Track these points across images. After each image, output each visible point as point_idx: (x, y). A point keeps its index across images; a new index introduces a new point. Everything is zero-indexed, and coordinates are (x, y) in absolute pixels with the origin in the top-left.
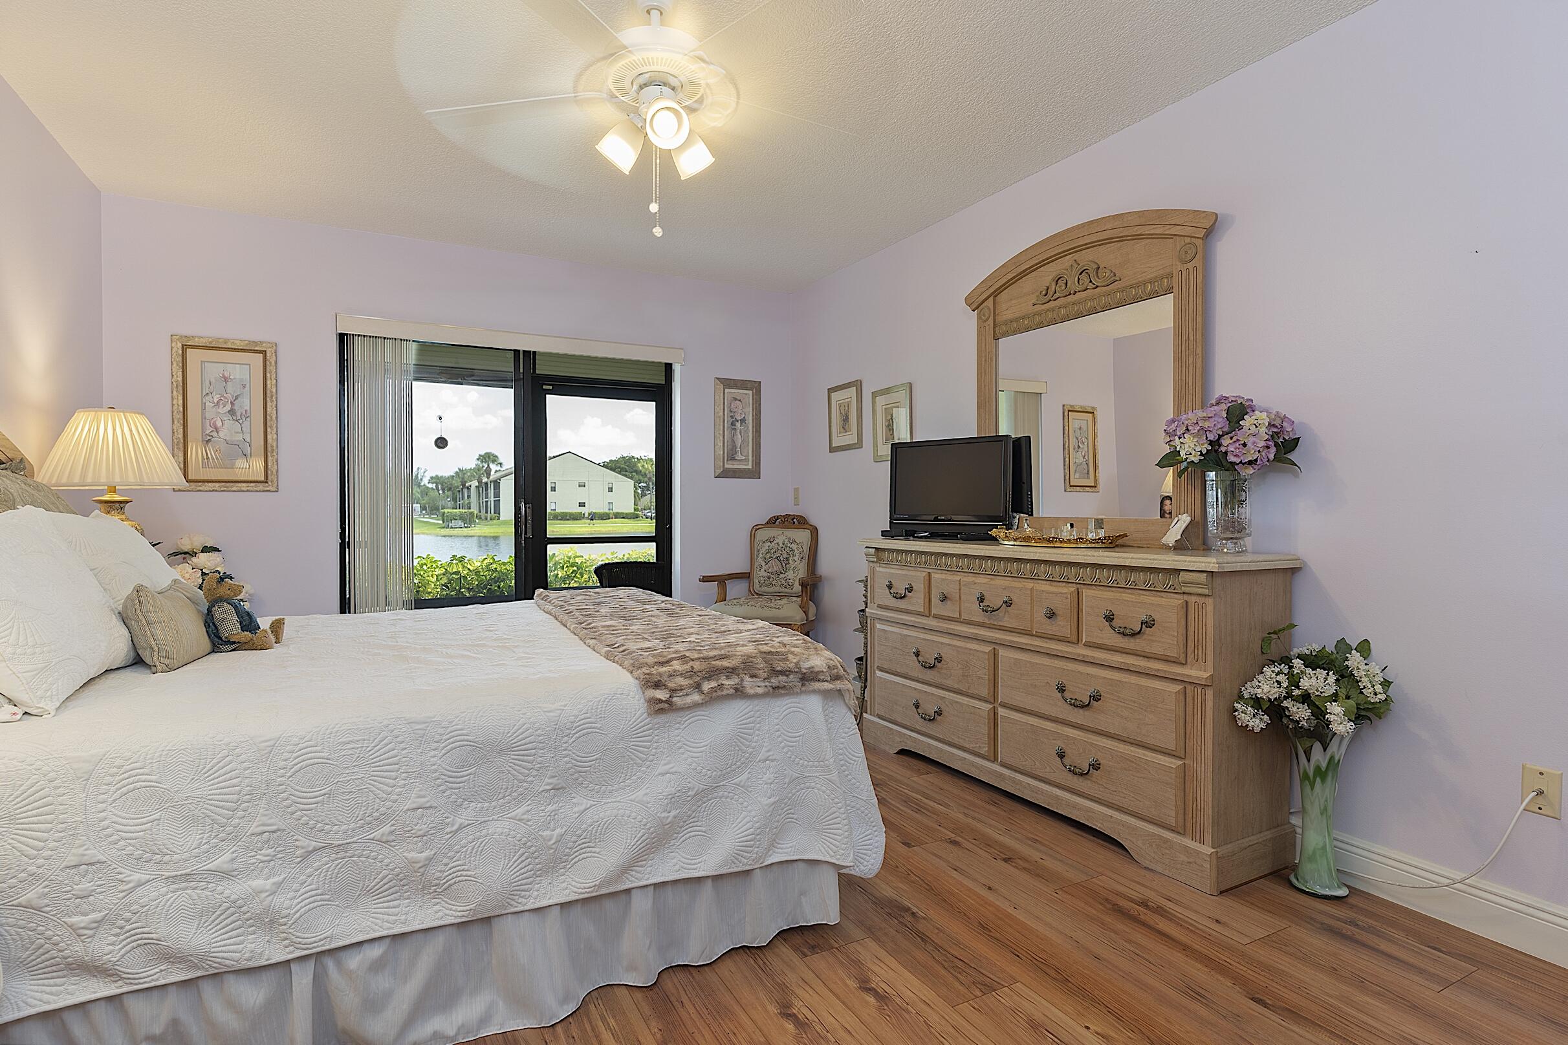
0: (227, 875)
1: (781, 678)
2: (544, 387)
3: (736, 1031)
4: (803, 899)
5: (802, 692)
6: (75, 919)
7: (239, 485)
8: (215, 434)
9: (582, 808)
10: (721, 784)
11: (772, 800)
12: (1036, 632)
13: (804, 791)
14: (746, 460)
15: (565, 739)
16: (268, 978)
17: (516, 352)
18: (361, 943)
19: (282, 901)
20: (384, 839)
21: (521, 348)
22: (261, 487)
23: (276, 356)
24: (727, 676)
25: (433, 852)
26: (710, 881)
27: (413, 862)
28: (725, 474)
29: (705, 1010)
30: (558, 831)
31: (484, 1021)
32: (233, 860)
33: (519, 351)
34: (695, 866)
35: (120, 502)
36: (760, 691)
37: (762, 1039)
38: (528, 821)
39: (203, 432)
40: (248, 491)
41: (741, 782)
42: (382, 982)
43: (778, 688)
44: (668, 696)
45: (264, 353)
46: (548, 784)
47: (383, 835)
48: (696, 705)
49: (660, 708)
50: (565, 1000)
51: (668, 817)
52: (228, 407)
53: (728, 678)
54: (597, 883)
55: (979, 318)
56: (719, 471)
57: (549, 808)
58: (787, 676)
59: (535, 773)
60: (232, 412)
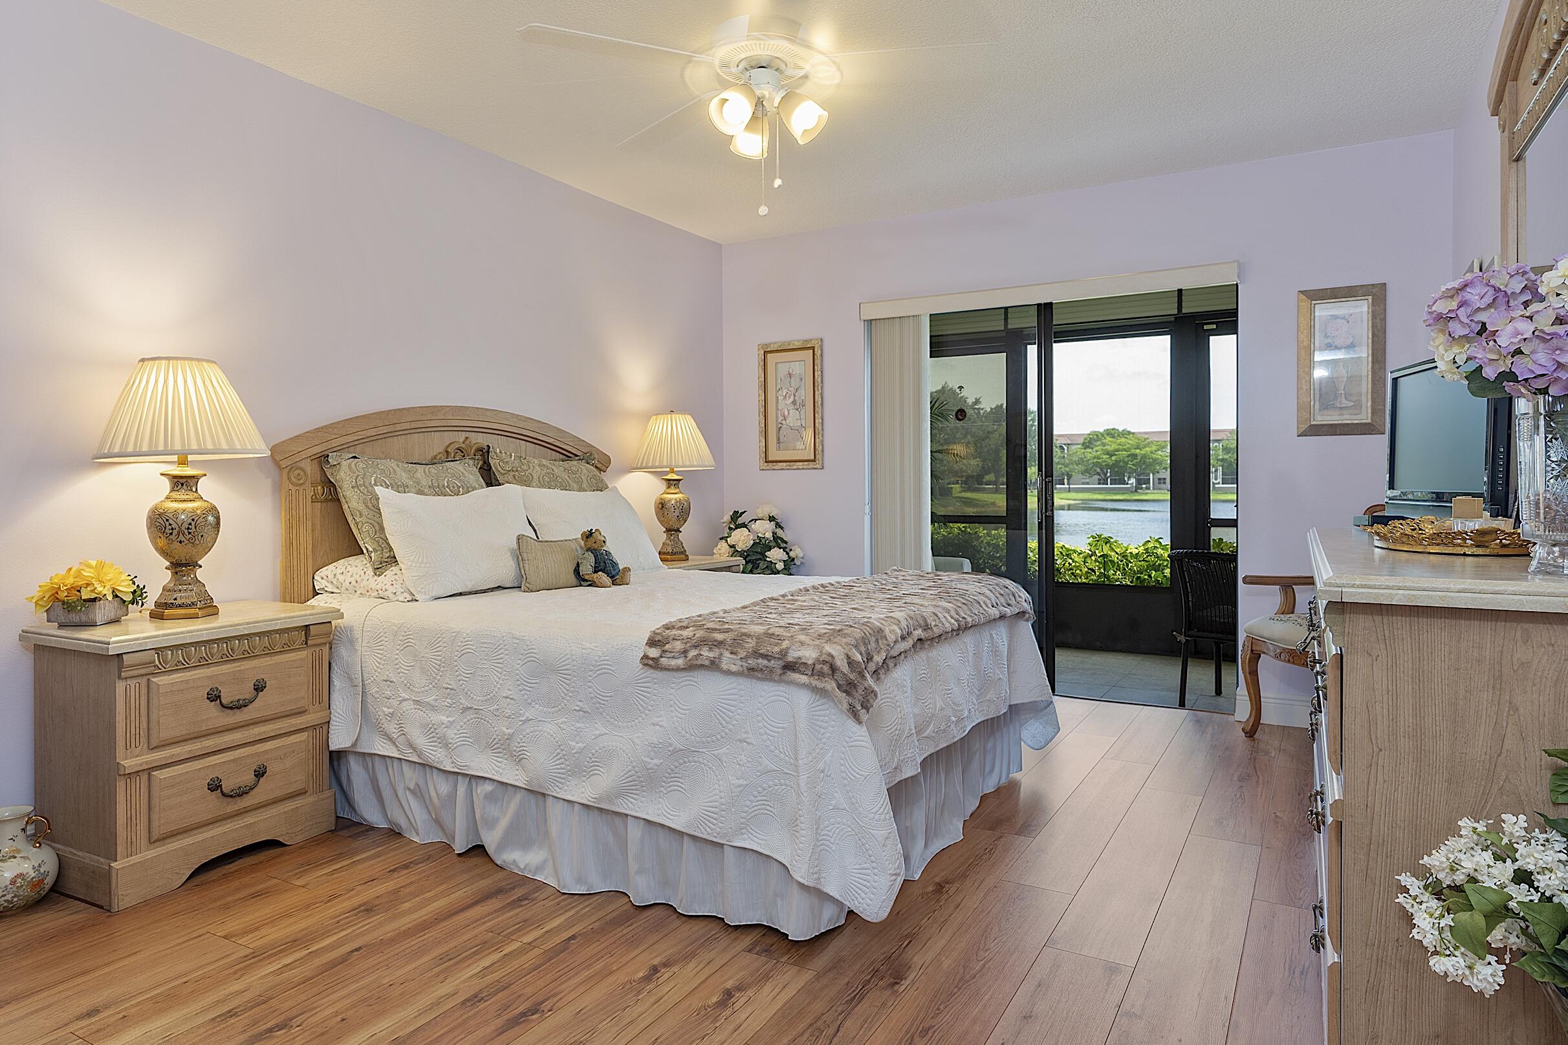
0: (433, 708)
1: (760, 661)
2: (1206, 327)
5: (780, 681)
6: (385, 709)
7: (798, 464)
8: (784, 422)
9: (597, 733)
10: (701, 750)
11: (741, 782)
13: (783, 787)
15: (590, 673)
16: (451, 777)
17: (1039, 305)
19: (451, 733)
20: (494, 713)
21: (1042, 302)
22: (811, 465)
23: (822, 350)
24: (710, 648)
25: (513, 731)
27: (503, 734)
28: (1316, 430)
30: (580, 744)
31: (539, 868)
32: (437, 700)
34: (672, 817)
35: (677, 480)
36: (734, 668)
38: (564, 730)
39: (777, 421)
40: (803, 469)
41: (719, 755)
42: (493, 811)
43: (752, 669)
44: (658, 655)
45: (813, 348)
46: (577, 706)
47: (493, 710)
48: (678, 669)
49: (650, 663)
50: (579, 881)
51: (650, 763)
52: (792, 399)
53: (711, 649)
54: (597, 796)
56: (1304, 427)
57: (578, 725)
58: (769, 661)
59: (571, 694)
60: (794, 403)
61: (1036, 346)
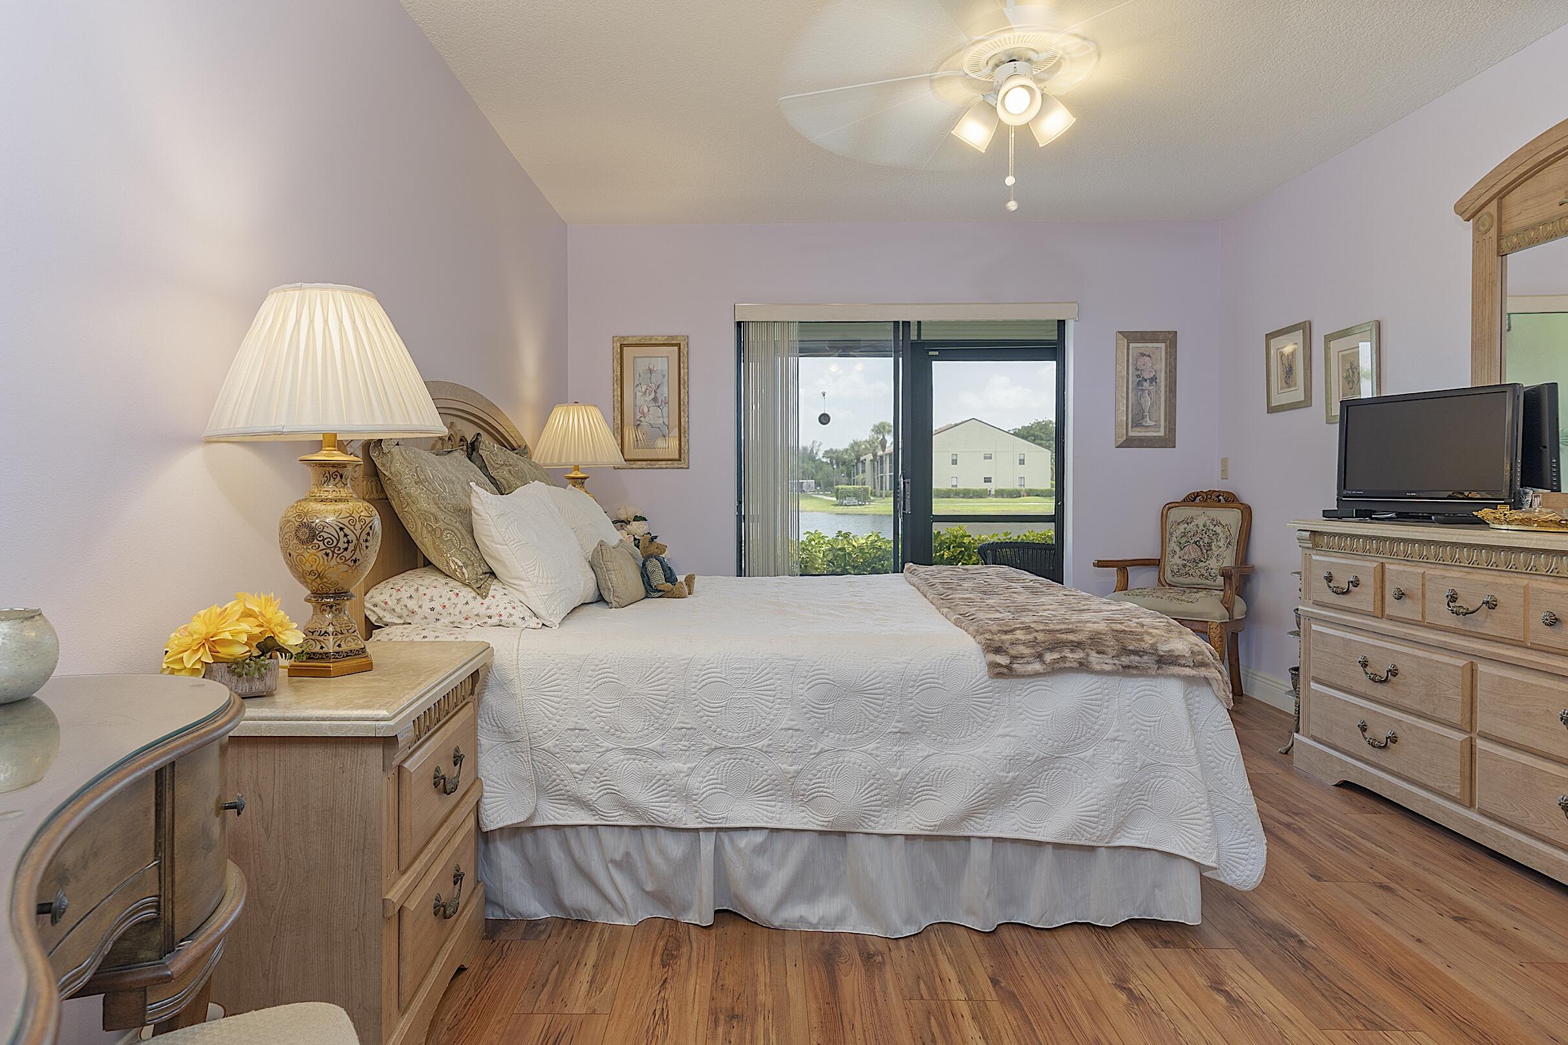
0: (660, 755)
1: (1132, 657)
2: (930, 353)
3: (1065, 986)
4: (1157, 892)
5: (1158, 676)
6: (573, 766)
7: (660, 463)
8: (643, 419)
9: (926, 754)
10: (1064, 755)
11: (1120, 781)
12: (1531, 643)
13: (1161, 779)
14: (1157, 426)
15: (910, 690)
16: (684, 836)
17: (896, 323)
18: (747, 829)
19: (694, 782)
20: (764, 750)
21: (901, 320)
22: (676, 464)
23: (688, 347)
24: (1071, 650)
25: (800, 767)
26: (1050, 847)
27: (786, 773)
28: (1129, 443)
29: (1038, 963)
30: (903, 770)
31: (840, 919)
32: (663, 744)
33: (899, 322)
34: (1034, 830)
35: (582, 478)
36: (1107, 668)
37: (1091, 998)
38: (877, 756)
39: (634, 418)
40: (666, 468)
41: (1085, 757)
42: (762, 864)
43: (1129, 667)
44: (1008, 662)
45: (679, 345)
46: (895, 727)
47: (763, 746)
48: (1037, 674)
49: (1000, 672)
50: (908, 921)
51: (1007, 777)
52: (653, 395)
53: (1072, 651)
54: (938, 823)
55: (1476, 229)
56: (1121, 440)
57: (895, 749)
58: (1141, 656)
59: (884, 715)
60: (655, 399)
61: (892, 359)
